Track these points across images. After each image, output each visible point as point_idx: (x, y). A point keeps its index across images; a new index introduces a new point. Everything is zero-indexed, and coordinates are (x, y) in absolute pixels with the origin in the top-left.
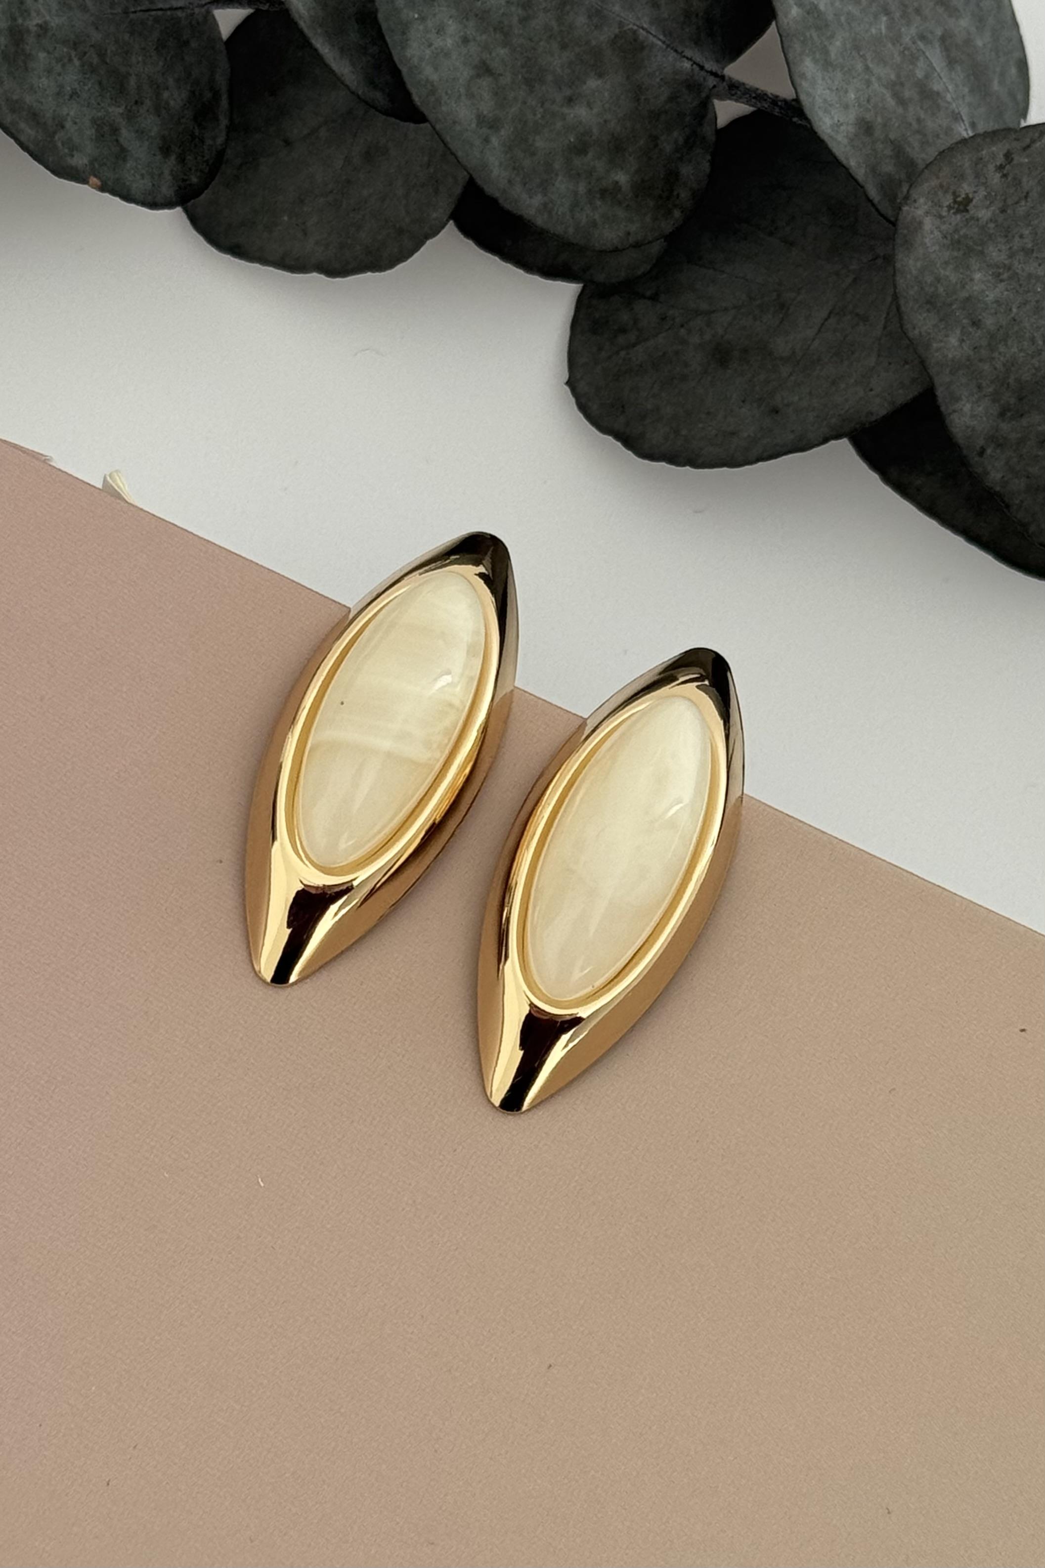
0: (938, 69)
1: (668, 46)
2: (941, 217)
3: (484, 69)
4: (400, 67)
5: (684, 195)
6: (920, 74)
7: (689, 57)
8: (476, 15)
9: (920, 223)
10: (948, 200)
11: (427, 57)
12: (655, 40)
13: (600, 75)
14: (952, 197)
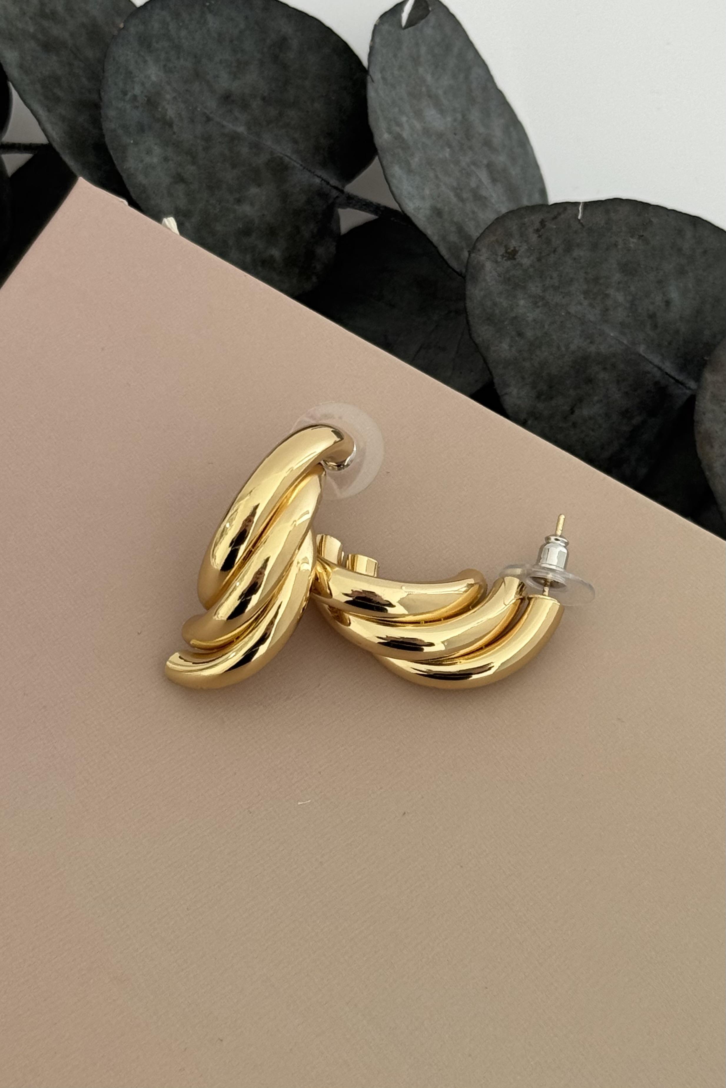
0: (485, 183)
1: (304, 168)
2: (496, 262)
3: (179, 179)
4: (122, 174)
5: (319, 267)
6: (473, 184)
7: (319, 175)
8: (174, 144)
9: (483, 266)
10: (501, 251)
11: (140, 169)
12: (295, 164)
13: (259, 186)
14: (504, 249)
